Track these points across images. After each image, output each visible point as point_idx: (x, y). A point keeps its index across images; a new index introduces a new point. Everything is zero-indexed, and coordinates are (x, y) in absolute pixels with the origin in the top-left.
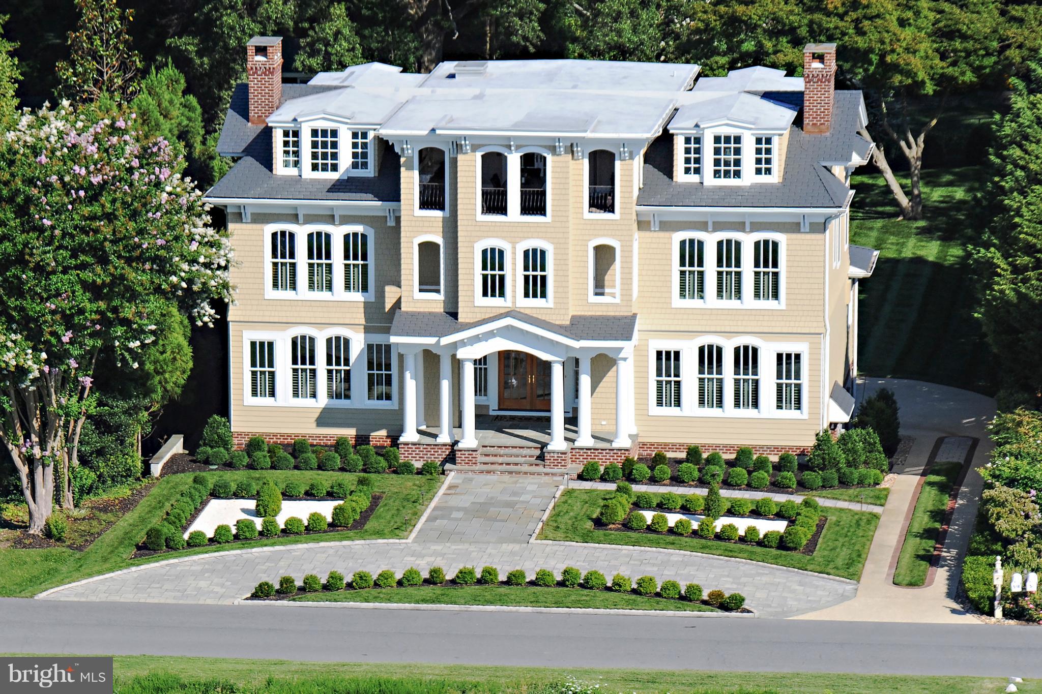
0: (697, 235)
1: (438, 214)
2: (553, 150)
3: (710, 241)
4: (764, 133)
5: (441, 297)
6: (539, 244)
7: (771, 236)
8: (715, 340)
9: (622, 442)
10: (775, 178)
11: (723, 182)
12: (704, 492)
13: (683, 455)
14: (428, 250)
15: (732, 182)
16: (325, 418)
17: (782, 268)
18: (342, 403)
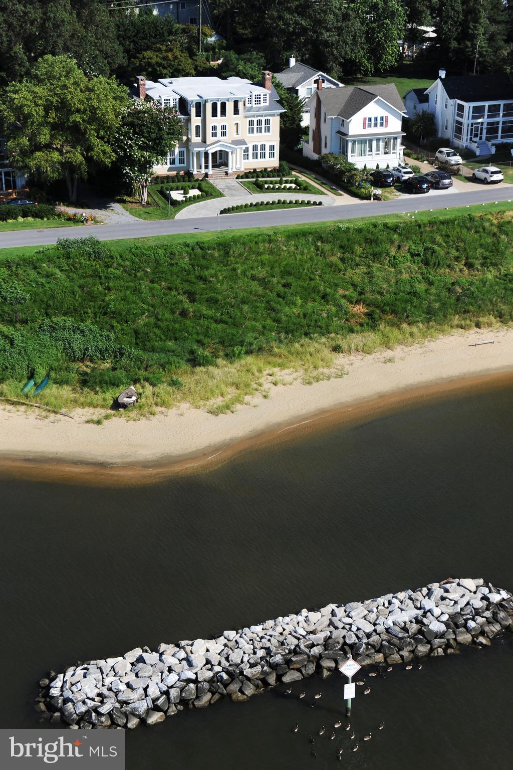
0: (252, 119)
1: (200, 118)
2: (228, 101)
3: (255, 120)
4: (265, 94)
5: (201, 138)
6: (224, 124)
7: (268, 118)
8: (256, 143)
9: (242, 169)
10: (267, 104)
11: (257, 105)
12: (279, 179)
13: (252, 171)
14: (198, 127)
15: (259, 105)
16: (170, 170)
17: (271, 125)
18: (173, 166)
